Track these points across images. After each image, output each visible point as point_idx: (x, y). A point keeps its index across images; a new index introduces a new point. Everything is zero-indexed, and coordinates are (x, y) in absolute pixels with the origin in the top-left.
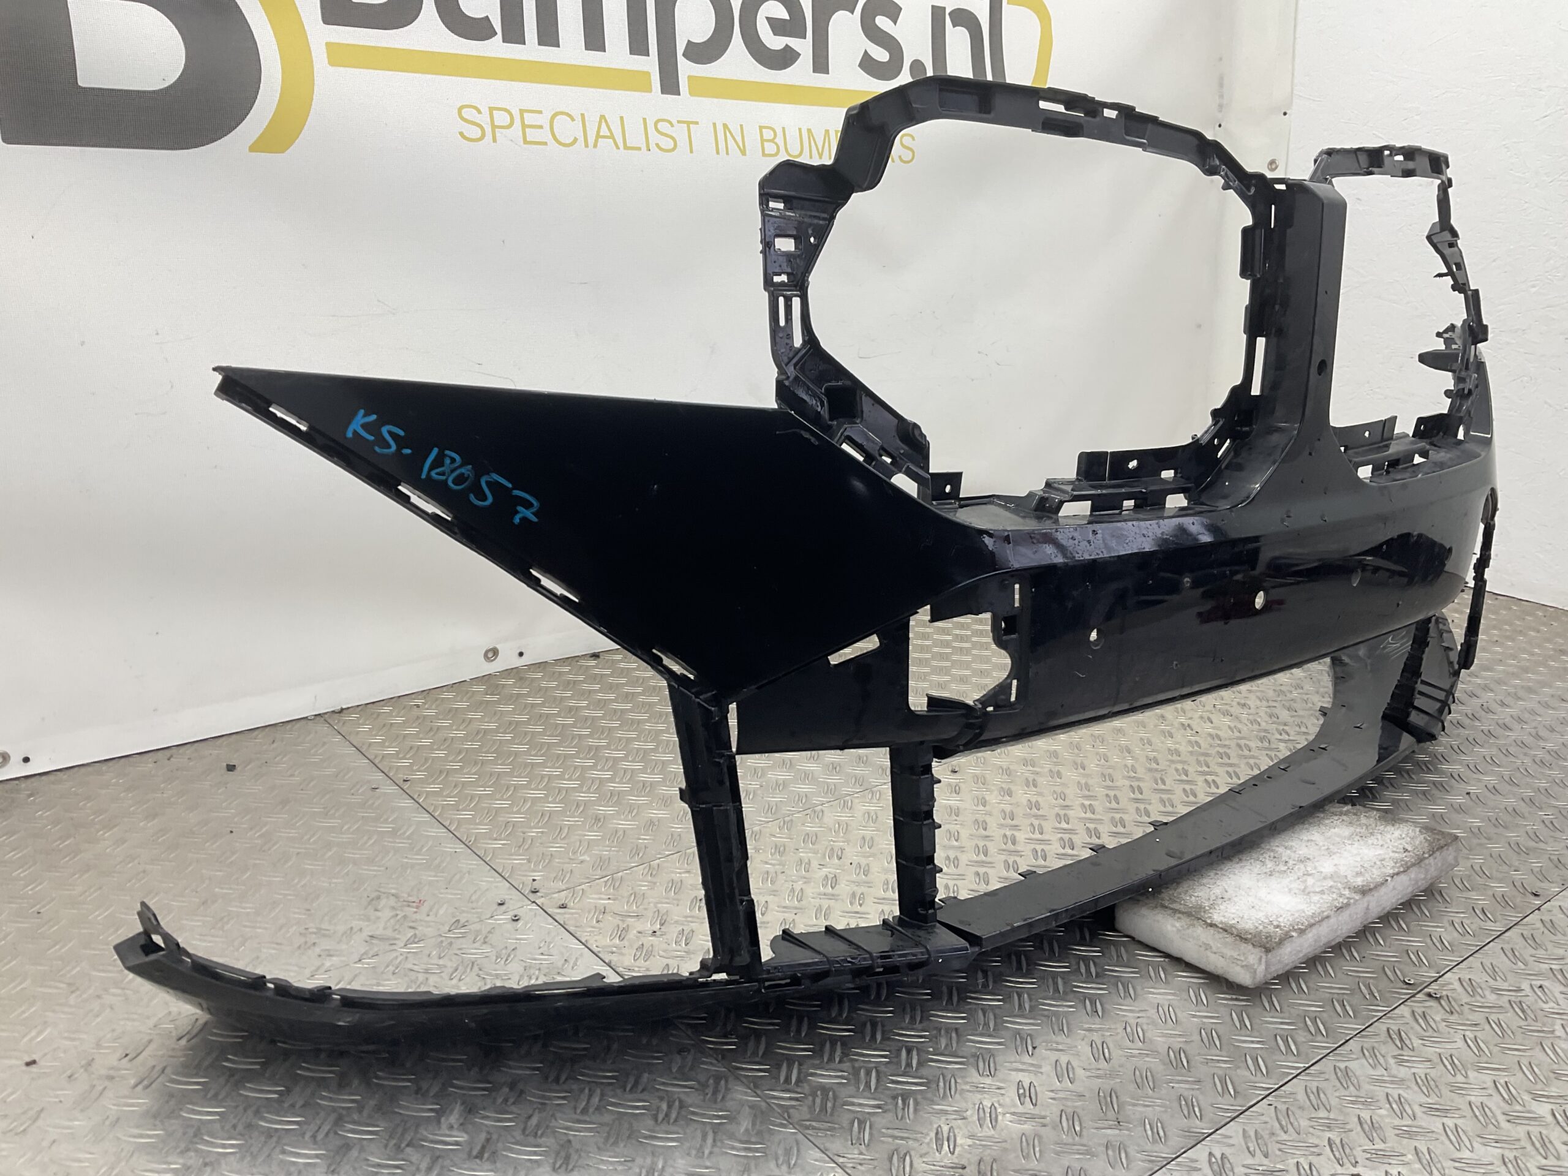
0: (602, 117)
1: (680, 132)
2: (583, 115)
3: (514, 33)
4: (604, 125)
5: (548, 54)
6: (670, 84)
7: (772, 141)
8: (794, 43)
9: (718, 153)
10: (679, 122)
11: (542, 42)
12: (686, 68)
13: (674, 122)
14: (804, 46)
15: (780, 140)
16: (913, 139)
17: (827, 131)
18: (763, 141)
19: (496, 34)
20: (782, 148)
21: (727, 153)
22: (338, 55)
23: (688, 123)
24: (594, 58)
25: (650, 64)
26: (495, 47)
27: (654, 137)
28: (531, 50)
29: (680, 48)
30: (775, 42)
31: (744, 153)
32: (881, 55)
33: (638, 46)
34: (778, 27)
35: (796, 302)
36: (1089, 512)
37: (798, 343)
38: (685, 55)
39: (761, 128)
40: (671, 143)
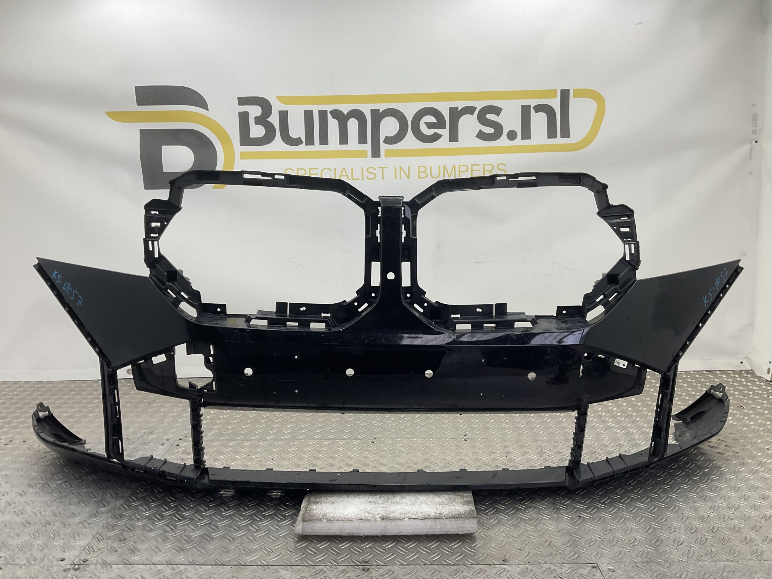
0: (344, 169)
1: (379, 172)
2: (335, 169)
3: (310, 141)
4: (344, 171)
5: (324, 148)
6: (376, 153)
7: (424, 172)
8: (439, 131)
9: (396, 178)
10: (378, 168)
11: (321, 143)
12: (384, 147)
13: (376, 168)
14: (445, 132)
15: (428, 171)
16: (505, 165)
17: (454, 166)
18: (419, 172)
19: (303, 143)
22: (244, 156)
23: (383, 168)
24: (344, 147)
25: (368, 147)
26: (303, 147)
27: (366, 174)
28: (317, 146)
29: (382, 139)
30: (428, 132)
31: (408, 178)
32: (490, 130)
33: (362, 140)
34: (430, 126)
35: (156, 243)
36: (267, 325)
37: (156, 256)
38: (384, 142)
39: (419, 167)
40: (373, 176)
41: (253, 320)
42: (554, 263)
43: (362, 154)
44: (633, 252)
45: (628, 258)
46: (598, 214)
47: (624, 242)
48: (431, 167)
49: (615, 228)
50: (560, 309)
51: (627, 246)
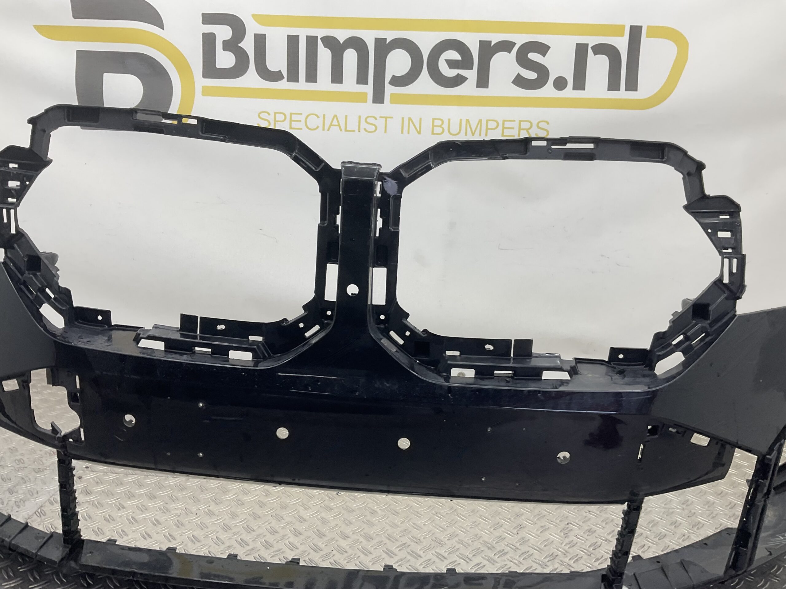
0: (336, 116)
1: (380, 123)
2: (324, 115)
3: (293, 77)
4: (335, 119)
5: (311, 86)
6: (379, 97)
7: (440, 126)
8: (463, 72)
9: (402, 132)
10: (381, 117)
11: (307, 80)
12: (389, 90)
13: (378, 118)
14: (471, 74)
15: (445, 126)
16: (548, 123)
17: (480, 121)
18: (433, 126)
19: (284, 78)
20: (446, 130)
21: (408, 133)
22: (207, 92)
23: (386, 118)
24: (336, 87)
25: (368, 89)
26: (284, 84)
27: (363, 125)
28: (302, 84)
29: (388, 78)
30: (449, 72)
31: (419, 133)
32: (531, 75)
33: (362, 79)
34: (452, 64)
35: (12, 211)
36: (163, 349)
37: (13, 231)
38: (389, 83)
39: (434, 120)
40: (374, 128)
41: (142, 340)
42: (602, 256)
43: (360, 98)
44: (734, 271)
45: (726, 280)
46: (686, 208)
47: (721, 253)
48: (449, 120)
49: (709, 231)
50: (614, 352)
51: (726, 261)
